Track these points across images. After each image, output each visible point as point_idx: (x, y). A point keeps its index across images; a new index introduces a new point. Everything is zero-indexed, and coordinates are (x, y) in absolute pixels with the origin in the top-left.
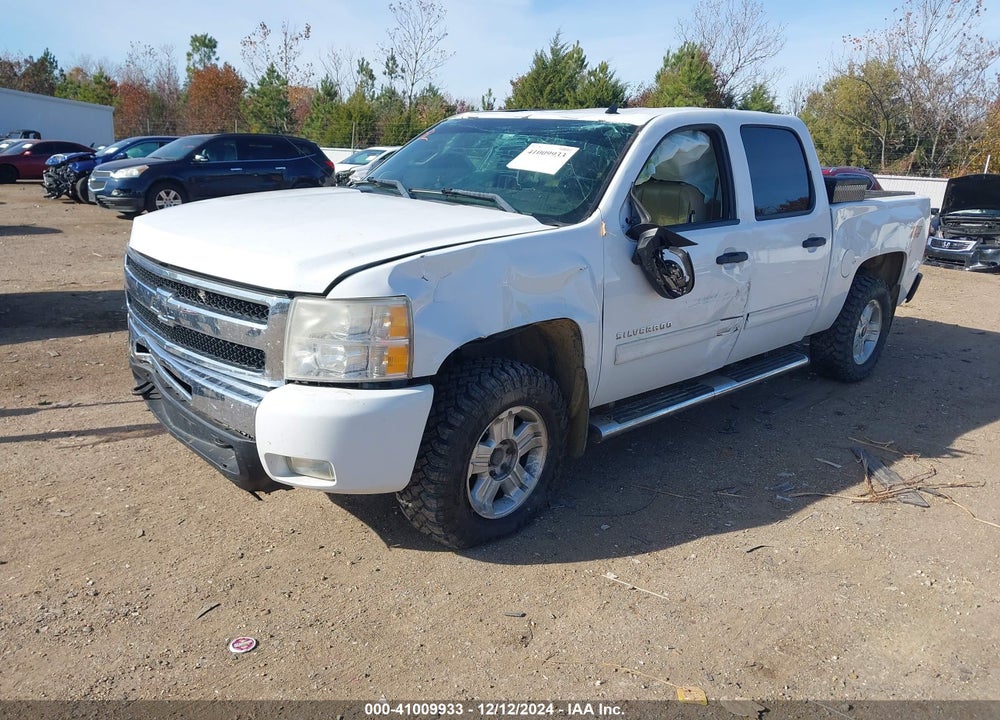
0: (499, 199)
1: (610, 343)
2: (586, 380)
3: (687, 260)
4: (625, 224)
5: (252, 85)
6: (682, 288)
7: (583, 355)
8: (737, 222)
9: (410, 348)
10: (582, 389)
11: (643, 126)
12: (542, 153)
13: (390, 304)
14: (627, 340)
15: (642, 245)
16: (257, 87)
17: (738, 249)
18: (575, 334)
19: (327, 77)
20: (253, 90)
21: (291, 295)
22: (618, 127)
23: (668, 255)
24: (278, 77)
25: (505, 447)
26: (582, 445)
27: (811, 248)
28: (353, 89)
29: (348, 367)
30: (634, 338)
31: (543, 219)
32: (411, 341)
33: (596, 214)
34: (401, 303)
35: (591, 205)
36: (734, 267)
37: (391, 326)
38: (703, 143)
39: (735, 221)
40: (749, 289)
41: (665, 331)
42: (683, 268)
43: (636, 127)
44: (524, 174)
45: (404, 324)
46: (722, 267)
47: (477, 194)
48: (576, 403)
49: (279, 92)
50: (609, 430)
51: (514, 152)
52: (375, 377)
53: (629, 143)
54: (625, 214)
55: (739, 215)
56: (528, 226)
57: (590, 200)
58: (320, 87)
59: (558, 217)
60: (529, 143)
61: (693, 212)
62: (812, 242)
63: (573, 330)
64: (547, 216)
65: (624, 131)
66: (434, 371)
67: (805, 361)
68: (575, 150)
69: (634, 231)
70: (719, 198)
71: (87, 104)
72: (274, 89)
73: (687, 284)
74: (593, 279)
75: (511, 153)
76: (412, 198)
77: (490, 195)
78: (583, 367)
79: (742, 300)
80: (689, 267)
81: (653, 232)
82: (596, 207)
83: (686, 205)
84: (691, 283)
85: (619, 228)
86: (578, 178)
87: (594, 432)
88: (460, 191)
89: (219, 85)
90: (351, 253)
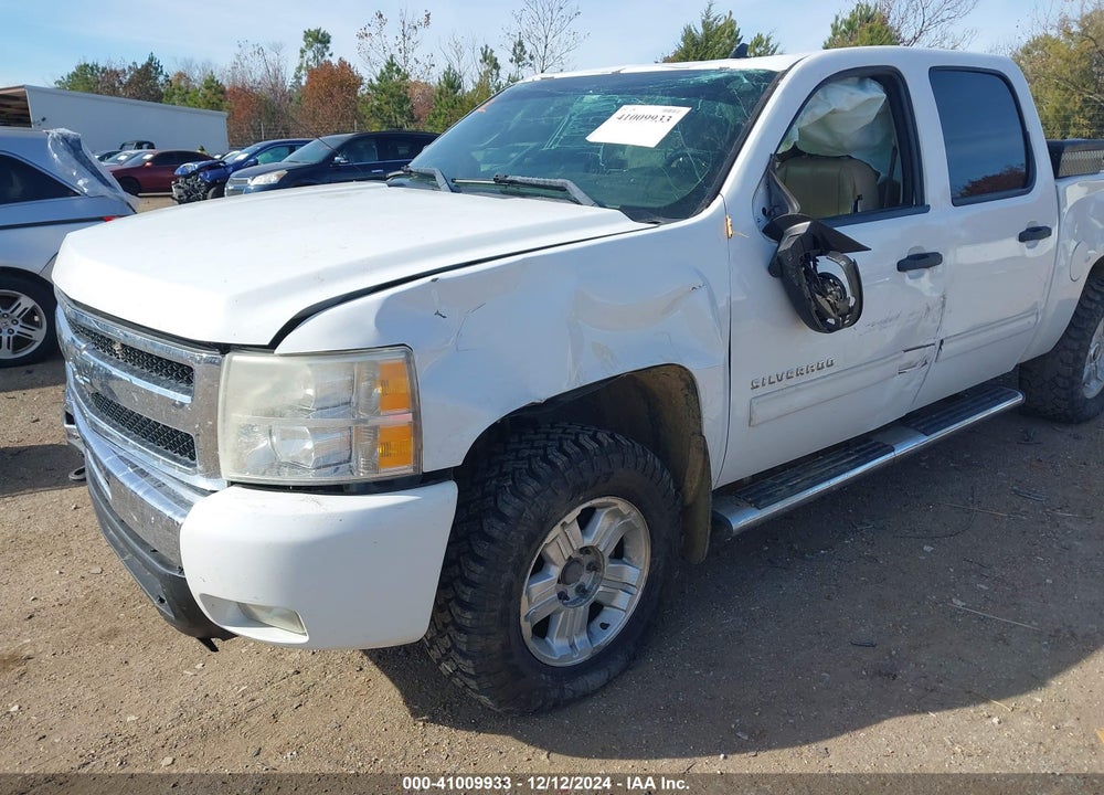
0: (571, 186)
1: (742, 395)
2: (706, 453)
3: (853, 271)
4: (761, 216)
5: (371, 80)
6: (843, 316)
7: (700, 417)
8: (926, 209)
9: (416, 428)
10: (700, 466)
11: (786, 72)
12: (637, 117)
13: (377, 358)
14: (769, 388)
15: (786, 245)
16: (376, 82)
17: (928, 250)
18: (688, 386)
19: (450, 68)
20: (372, 87)
21: (225, 349)
22: (748, 75)
23: (825, 265)
24: (398, 71)
25: (586, 559)
26: (703, 546)
27: (1031, 243)
28: (477, 80)
29: (317, 460)
30: (778, 385)
31: (635, 214)
32: (417, 415)
33: (717, 203)
34: (397, 357)
35: (710, 191)
36: (921, 275)
37: (384, 394)
38: (876, 94)
39: (923, 208)
40: (943, 306)
41: (826, 371)
42: (846, 285)
43: (777, 73)
44: (611, 149)
45: (405, 388)
46: (906, 276)
47: (540, 180)
48: (692, 484)
49: (399, 87)
50: (742, 520)
51: (598, 119)
52: (363, 475)
53: (765, 96)
54: (761, 202)
55: (928, 201)
56: (613, 225)
57: (708, 180)
58: (442, 79)
59: (659, 209)
60: (620, 106)
61: (860, 198)
62: (1033, 234)
63: (684, 380)
64: (644, 208)
65: (758, 80)
66: (457, 460)
67: (1019, 399)
68: (686, 110)
69: (774, 227)
70: (898, 177)
71: (198, 110)
72: (394, 86)
73: (851, 310)
74: (713, 302)
75: (594, 120)
76: (453, 191)
77: (559, 182)
78: (701, 435)
79: (934, 321)
80: (855, 282)
81: (802, 227)
82: (717, 193)
83: (849, 188)
84: (856, 311)
85: (751, 222)
86: (689, 151)
87: (719, 523)
88: (518, 178)
89: (334, 83)
90: (320, 279)
